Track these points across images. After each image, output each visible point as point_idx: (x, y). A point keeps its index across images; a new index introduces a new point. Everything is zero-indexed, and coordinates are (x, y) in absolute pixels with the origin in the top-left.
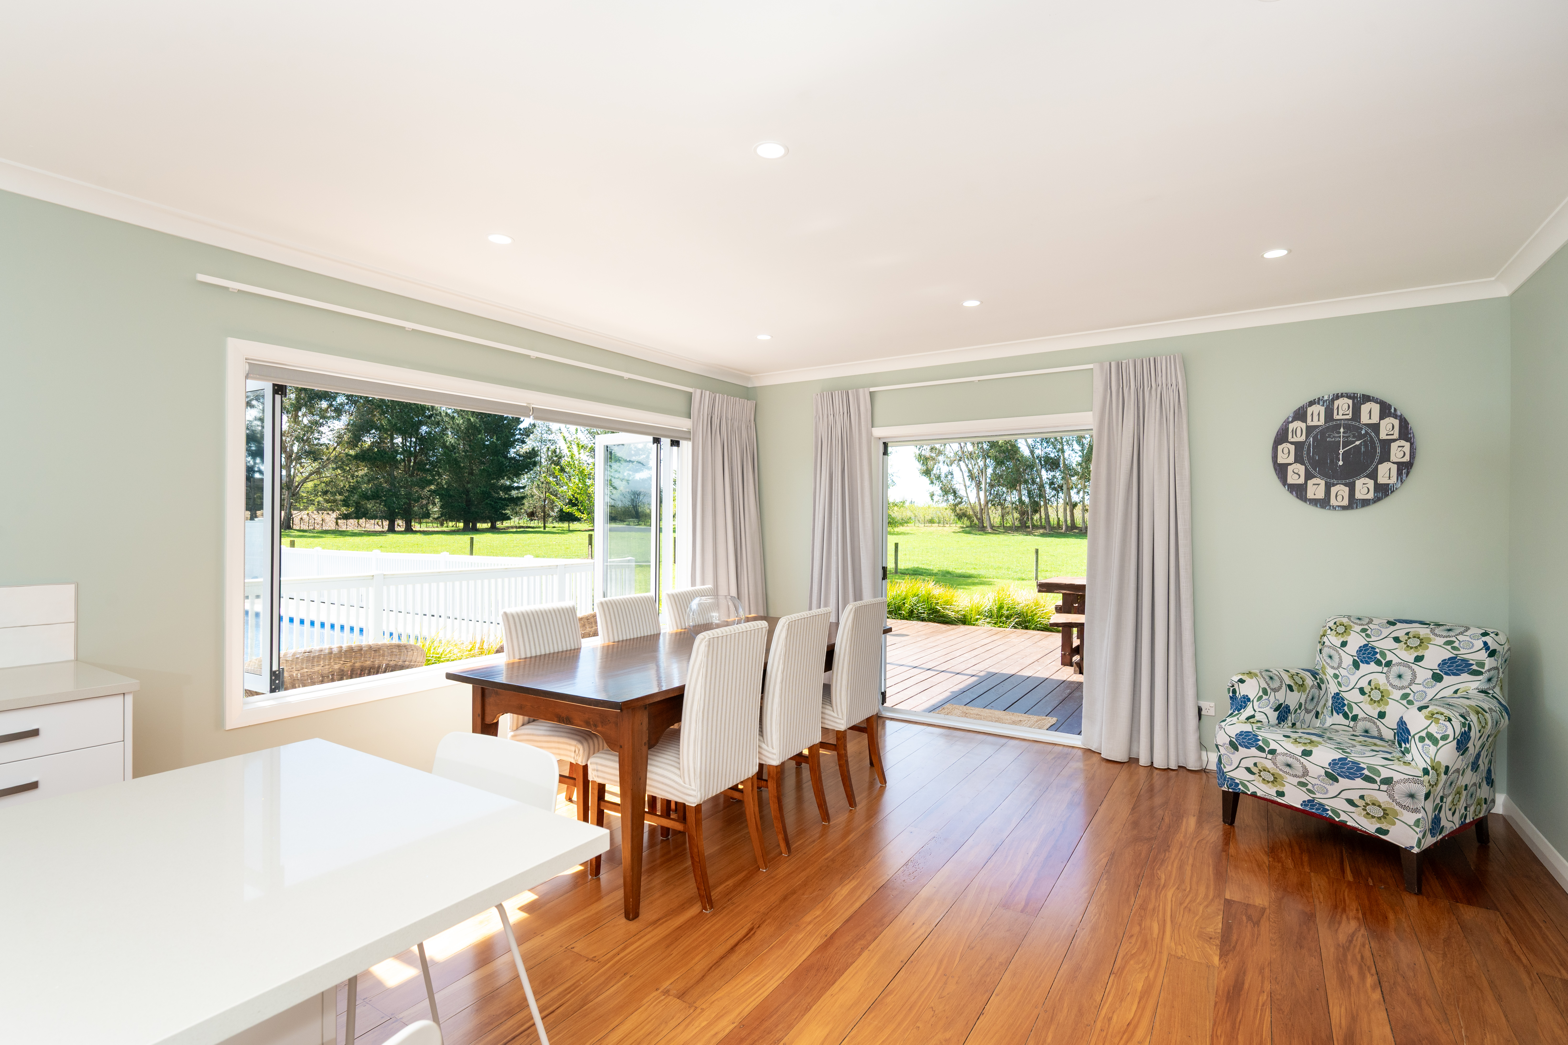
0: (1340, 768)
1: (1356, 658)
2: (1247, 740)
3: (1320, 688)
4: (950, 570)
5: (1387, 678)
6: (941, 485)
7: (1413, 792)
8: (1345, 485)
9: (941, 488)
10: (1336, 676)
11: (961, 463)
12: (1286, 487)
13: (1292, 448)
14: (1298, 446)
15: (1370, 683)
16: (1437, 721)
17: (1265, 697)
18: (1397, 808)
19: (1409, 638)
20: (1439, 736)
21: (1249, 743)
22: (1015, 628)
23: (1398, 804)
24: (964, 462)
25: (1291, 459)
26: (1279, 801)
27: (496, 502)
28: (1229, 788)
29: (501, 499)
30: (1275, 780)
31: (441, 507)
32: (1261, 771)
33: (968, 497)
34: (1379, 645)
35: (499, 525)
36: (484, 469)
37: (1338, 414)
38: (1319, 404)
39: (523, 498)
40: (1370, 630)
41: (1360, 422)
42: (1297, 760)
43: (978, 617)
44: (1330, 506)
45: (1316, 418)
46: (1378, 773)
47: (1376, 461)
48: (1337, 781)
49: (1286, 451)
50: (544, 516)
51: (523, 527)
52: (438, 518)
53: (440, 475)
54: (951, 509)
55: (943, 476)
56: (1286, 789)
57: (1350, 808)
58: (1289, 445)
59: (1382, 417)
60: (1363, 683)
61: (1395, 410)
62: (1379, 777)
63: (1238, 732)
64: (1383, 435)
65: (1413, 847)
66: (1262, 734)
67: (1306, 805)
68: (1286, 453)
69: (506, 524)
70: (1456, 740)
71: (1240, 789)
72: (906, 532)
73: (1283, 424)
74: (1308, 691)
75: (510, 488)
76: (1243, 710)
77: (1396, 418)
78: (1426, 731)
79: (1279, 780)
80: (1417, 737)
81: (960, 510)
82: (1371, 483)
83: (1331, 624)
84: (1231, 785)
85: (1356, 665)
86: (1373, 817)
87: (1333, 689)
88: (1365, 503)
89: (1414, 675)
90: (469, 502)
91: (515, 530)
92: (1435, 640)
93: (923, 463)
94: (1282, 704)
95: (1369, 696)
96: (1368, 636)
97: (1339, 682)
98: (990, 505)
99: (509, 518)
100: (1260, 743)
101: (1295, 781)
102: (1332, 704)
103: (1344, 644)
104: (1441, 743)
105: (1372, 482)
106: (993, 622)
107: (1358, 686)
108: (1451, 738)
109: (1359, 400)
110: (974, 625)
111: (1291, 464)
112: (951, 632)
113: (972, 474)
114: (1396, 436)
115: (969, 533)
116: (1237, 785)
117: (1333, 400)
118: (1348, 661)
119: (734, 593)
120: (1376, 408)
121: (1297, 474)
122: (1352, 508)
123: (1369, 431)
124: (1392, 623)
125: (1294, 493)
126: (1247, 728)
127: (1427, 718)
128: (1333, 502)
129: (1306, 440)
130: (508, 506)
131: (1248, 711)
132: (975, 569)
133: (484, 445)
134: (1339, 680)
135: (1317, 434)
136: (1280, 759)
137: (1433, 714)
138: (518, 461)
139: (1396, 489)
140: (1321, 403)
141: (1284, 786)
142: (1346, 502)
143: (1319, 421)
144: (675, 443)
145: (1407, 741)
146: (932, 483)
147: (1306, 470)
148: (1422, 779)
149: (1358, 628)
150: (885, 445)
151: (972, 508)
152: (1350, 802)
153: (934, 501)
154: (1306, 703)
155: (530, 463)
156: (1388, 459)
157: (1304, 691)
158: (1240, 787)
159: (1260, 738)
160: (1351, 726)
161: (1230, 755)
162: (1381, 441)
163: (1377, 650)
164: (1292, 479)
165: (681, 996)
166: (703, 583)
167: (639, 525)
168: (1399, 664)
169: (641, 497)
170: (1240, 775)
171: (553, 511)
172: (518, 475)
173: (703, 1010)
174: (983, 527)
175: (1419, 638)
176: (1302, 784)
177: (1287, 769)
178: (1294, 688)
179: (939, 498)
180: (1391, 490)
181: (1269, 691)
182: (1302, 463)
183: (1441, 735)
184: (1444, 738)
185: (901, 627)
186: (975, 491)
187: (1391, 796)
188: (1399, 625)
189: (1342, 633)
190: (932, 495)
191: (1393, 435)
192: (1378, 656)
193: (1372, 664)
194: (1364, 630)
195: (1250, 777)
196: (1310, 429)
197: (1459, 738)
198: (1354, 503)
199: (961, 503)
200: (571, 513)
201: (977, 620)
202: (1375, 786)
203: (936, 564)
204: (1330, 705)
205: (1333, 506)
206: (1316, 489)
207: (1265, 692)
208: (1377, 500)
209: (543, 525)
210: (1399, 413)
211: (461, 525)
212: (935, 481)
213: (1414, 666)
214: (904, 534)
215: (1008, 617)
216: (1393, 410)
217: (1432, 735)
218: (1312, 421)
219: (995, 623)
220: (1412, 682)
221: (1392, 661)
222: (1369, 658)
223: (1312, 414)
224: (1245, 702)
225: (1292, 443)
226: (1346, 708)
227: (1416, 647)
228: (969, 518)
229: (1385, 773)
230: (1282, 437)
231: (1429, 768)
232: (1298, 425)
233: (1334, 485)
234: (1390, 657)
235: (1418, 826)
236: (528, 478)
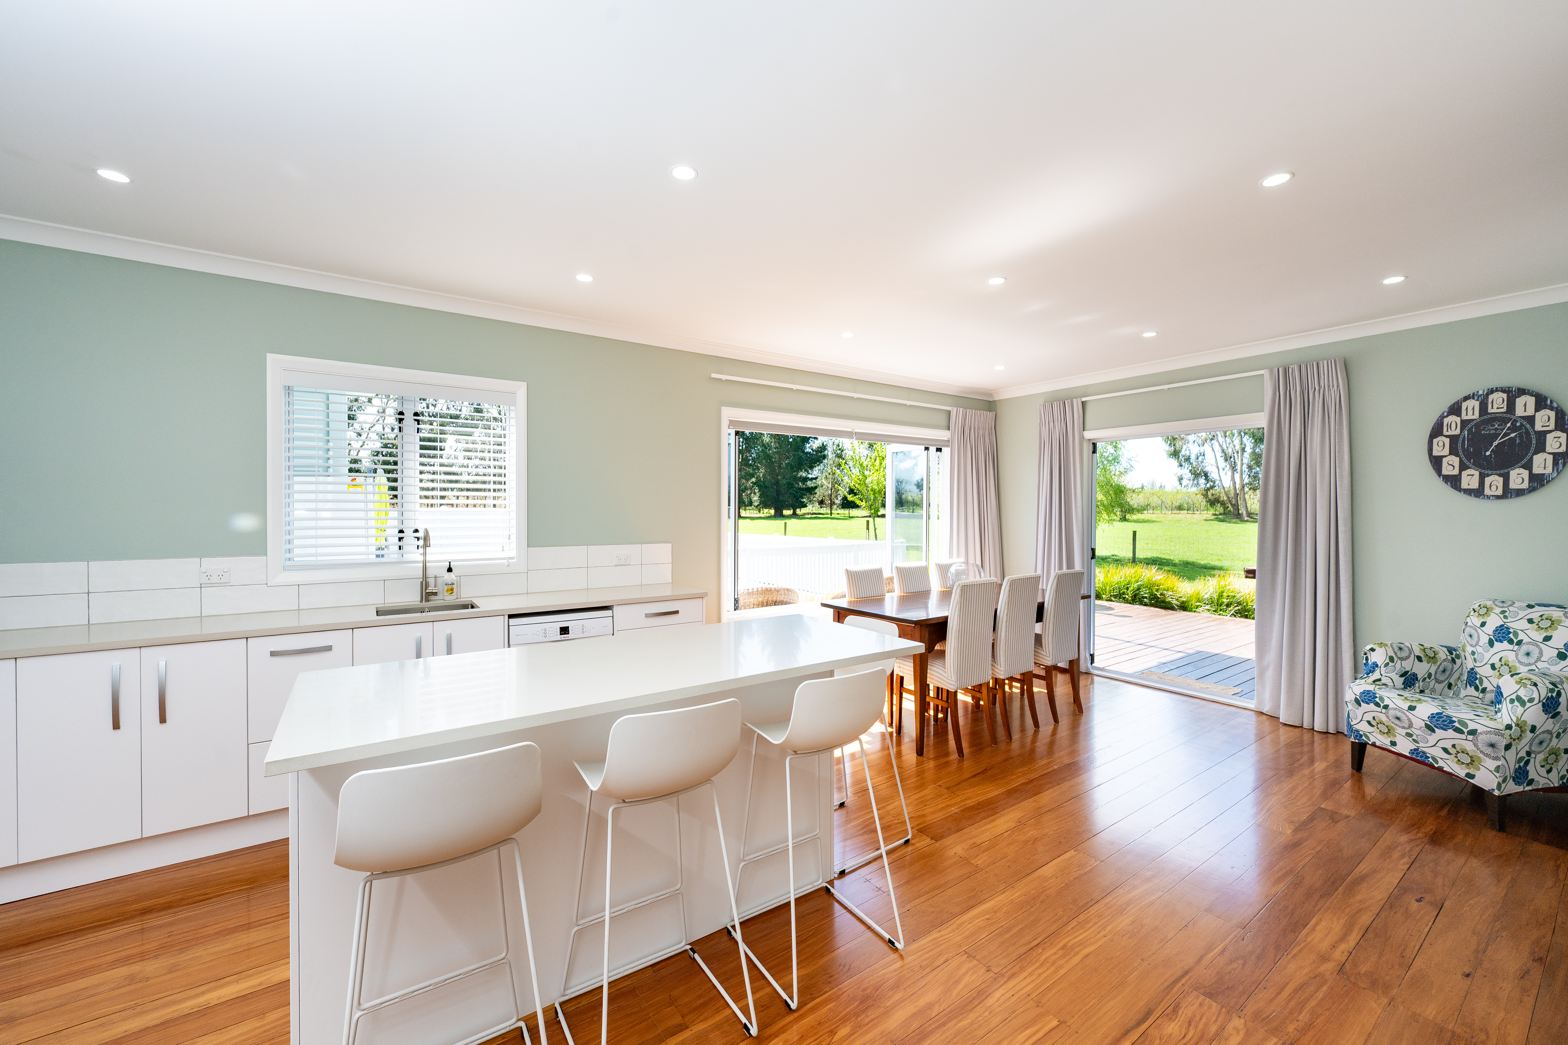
0: (1437, 720)
1: (1492, 637)
2: (1368, 697)
3: (1453, 661)
4: (1191, 560)
5: (1517, 655)
6: (1190, 468)
7: (1493, 742)
8: (1500, 475)
9: (1191, 471)
10: (1473, 653)
11: (1214, 442)
12: (1441, 477)
13: (1447, 441)
14: (1453, 439)
15: (1500, 660)
16: (1525, 685)
17: (1391, 664)
18: (1481, 755)
19: (1542, 620)
20: (1526, 699)
21: (1369, 700)
22: (1235, 616)
23: (1481, 752)
24: (1218, 441)
25: (1446, 451)
26: (1393, 749)
27: (797, 492)
28: (1355, 739)
29: (800, 489)
30: (1389, 732)
31: (759, 497)
32: (1378, 724)
33: (1221, 480)
34: (1513, 626)
35: (798, 511)
36: (788, 463)
37: (1492, 408)
38: (1473, 398)
39: (816, 488)
40: (1508, 612)
41: (1514, 415)
42: (1404, 713)
43: (1198, 604)
44: (1485, 495)
45: (1470, 412)
46: (1466, 726)
47: (1532, 451)
48: (1434, 731)
49: (1441, 444)
50: (831, 504)
51: (815, 514)
52: (758, 505)
53: (758, 468)
54: (1202, 495)
55: (1193, 457)
56: (1399, 739)
57: (1445, 756)
58: (1443, 438)
59: (1537, 410)
60: (1495, 660)
61: (1551, 402)
62: (1467, 729)
63: (1362, 691)
64: (1538, 427)
65: (1494, 790)
66: (1381, 692)
67: (1413, 753)
68: (1441, 447)
69: (804, 511)
70: (1541, 703)
71: (1363, 740)
72: (1152, 520)
73: (1438, 419)
74: (1439, 663)
75: (806, 479)
76: (1371, 674)
77: (1552, 410)
78: (1516, 694)
79: (1391, 731)
80: (1508, 699)
81: (1213, 495)
82: (1525, 473)
83: (1476, 607)
84: (1357, 736)
85: (1491, 643)
86: (1463, 763)
87: (1469, 664)
88: (1520, 493)
89: (1541, 653)
90: (778, 493)
91: (810, 516)
92: (1565, 622)
93: (1170, 444)
94: (1408, 672)
95: (1499, 671)
96: (1505, 617)
97: (1475, 659)
98: (1246, 489)
99: (805, 506)
100: (1377, 700)
101: (1404, 732)
102: (1467, 678)
103: (1483, 624)
104: (1528, 705)
105: (1527, 472)
106: (1214, 609)
107: (1491, 662)
108: (1536, 701)
109: (1513, 394)
110: (1195, 611)
111: (1445, 456)
112: (1170, 617)
113: (1226, 455)
114: (1552, 426)
115: (1223, 521)
116: (1361, 736)
117: (1488, 395)
118: (1484, 639)
119: (979, 562)
120: (1531, 401)
121: (1451, 465)
122: (1507, 497)
123: (1525, 423)
124: (1530, 606)
125: (1449, 483)
126: (1371, 688)
127: (1518, 683)
128: (1487, 492)
129: (1461, 432)
130: (805, 495)
131: (1376, 675)
132: (1219, 560)
133: (789, 442)
134: (1475, 656)
135: (1472, 428)
136: (1391, 713)
137: (1522, 680)
138: (812, 455)
139: (1552, 479)
140: (1476, 398)
141: (1395, 736)
142: (1500, 492)
143: (1473, 415)
144: (939, 450)
145: (1500, 702)
146: (1181, 466)
147: (1461, 461)
148: (1503, 732)
149: (1498, 610)
150: (1094, 445)
151: (1225, 492)
152: (1445, 750)
153: (1183, 486)
154: (1436, 673)
155: (821, 457)
156: (1543, 450)
157: (1435, 663)
158: (1364, 738)
159: (1377, 695)
160: (1480, 697)
161: (1355, 710)
162: (1535, 432)
163: (1511, 630)
164: (1447, 470)
165: (948, 788)
166: (958, 556)
167: (903, 511)
168: (1529, 643)
169: (904, 485)
170: (1363, 727)
171: (837, 499)
172: (812, 468)
173: (958, 795)
174: (1239, 514)
175: (1550, 620)
176: (1409, 735)
177: (1397, 722)
178: (1423, 659)
179: (1188, 482)
180: (1547, 479)
181: (1396, 659)
182: (1457, 455)
183: (1528, 698)
184: (1531, 700)
185: (1124, 610)
186: (1229, 473)
187: (1476, 745)
188: (1537, 608)
189: (1483, 615)
190: (1180, 479)
191: (1549, 426)
192: (1511, 636)
193: (1505, 642)
194: (1503, 612)
195: (1371, 729)
196: (1464, 423)
197: (1544, 701)
198: (1508, 493)
199: (1212, 487)
200: (854, 502)
201: (1197, 607)
202: (1463, 736)
203: (1178, 554)
204: (1465, 679)
205: (1487, 496)
206: (1470, 479)
207: (1392, 659)
208: (1532, 490)
209: (830, 512)
210: (1555, 405)
211: (772, 512)
212: (1184, 464)
213: (1542, 645)
214: (1148, 521)
215: (1228, 605)
216: (1549, 402)
217: (1521, 698)
218: (1467, 415)
219: (1215, 611)
220: (1539, 659)
221: (1522, 640)
222: (1504, 637)
223: (1467, 409)
224: (1373, 668)
225: (1447, 436)
226: (1477, 682)
227: (1546, 628)
228: (1223, 504)
229: (1472, 726)
230: (1437, 431)
231: (1513, 725)
232: (1453, 419)
233: (1488, 475)
234: (1521, 636)
235: (1498, 772)
236: (819, 470)
